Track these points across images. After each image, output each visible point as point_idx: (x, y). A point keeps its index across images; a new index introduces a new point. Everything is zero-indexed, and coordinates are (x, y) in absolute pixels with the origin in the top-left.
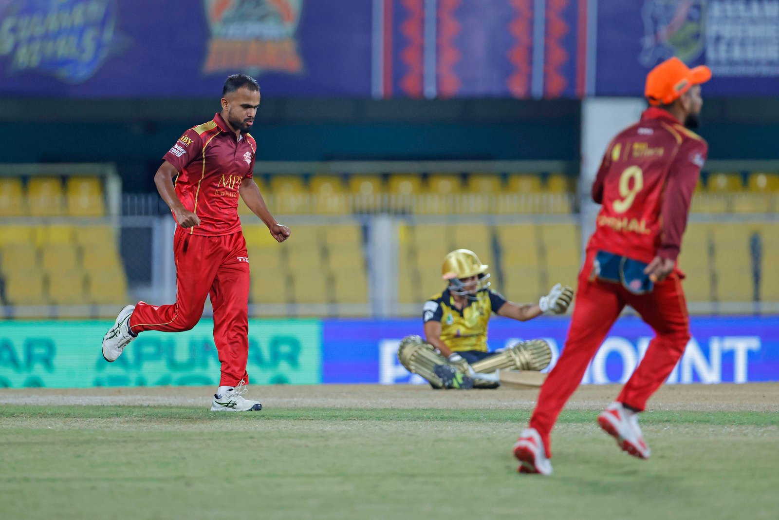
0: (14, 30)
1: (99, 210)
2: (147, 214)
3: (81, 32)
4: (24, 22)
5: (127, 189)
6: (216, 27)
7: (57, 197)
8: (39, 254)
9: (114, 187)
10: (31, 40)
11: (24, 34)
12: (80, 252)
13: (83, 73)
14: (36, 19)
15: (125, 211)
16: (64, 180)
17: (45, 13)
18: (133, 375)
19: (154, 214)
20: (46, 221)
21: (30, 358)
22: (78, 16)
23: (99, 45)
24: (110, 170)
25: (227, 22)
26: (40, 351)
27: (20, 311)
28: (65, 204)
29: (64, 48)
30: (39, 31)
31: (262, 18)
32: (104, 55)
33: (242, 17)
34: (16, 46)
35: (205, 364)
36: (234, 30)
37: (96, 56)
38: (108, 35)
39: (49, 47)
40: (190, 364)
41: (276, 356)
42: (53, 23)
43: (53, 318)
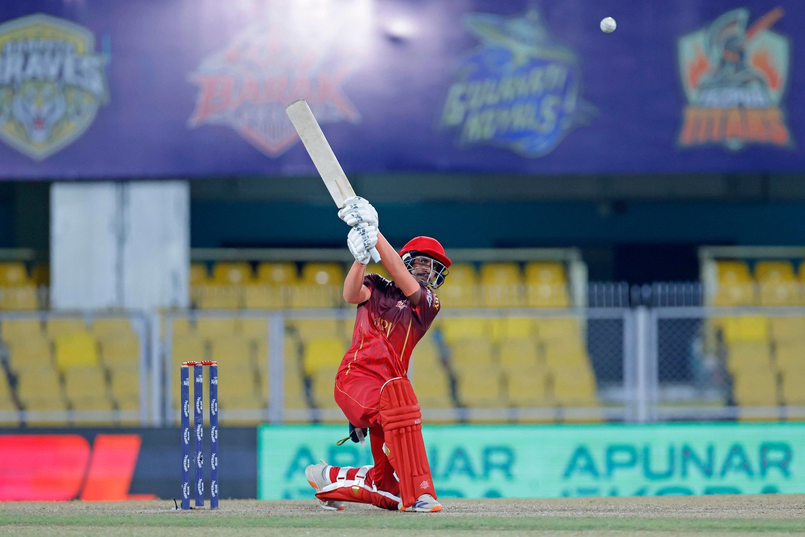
0: (463, 98)
1: (563, 301)
2: (617, 305)
3: (537, 100)
4: (475, 89)
5: (593, 276)
6: (693, 94)
7: (514, 287)
8: (496, 349)
9: (579, 274)
10: (484, 108)
11: (474, 103)
12: (541, 348)
13: (542, 146)
14: (488, 84)
15: (592, 302)
16: (522, 266)
17: (498, 77)
18: (604, 486)
19: (624, 305)
20: (502, 312)
21: (488, 466)
22: (536, 82)
23: (560, 114)
24: (573, 255)
25: (704, 88)
26: (498, 458)
27: (475, 414)
28: (524, 294)
29: (520, 118)
30: (491, 99)
31: (744, 84)
32: (566, 125)
33: (722, 83)
34: (467, 114)
35: (684, 473)
36: (712, 97)
37: (557, 126)
38: (571, 103)
39: (504, 117)
40: (669, 474)
41: (765, 465)
42: (507, 91)
43: (513, 422)
